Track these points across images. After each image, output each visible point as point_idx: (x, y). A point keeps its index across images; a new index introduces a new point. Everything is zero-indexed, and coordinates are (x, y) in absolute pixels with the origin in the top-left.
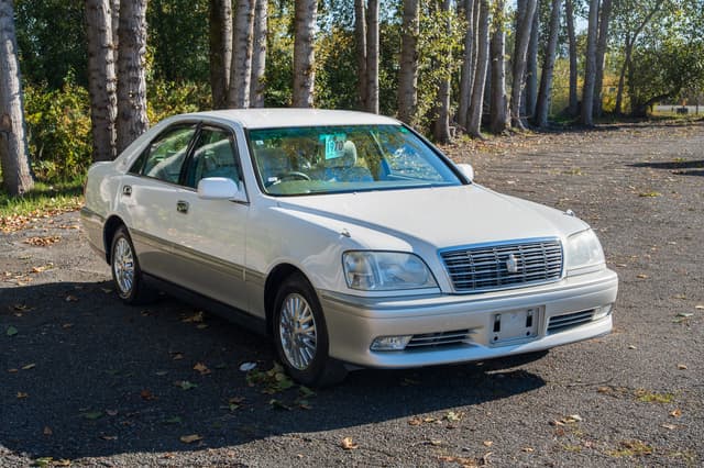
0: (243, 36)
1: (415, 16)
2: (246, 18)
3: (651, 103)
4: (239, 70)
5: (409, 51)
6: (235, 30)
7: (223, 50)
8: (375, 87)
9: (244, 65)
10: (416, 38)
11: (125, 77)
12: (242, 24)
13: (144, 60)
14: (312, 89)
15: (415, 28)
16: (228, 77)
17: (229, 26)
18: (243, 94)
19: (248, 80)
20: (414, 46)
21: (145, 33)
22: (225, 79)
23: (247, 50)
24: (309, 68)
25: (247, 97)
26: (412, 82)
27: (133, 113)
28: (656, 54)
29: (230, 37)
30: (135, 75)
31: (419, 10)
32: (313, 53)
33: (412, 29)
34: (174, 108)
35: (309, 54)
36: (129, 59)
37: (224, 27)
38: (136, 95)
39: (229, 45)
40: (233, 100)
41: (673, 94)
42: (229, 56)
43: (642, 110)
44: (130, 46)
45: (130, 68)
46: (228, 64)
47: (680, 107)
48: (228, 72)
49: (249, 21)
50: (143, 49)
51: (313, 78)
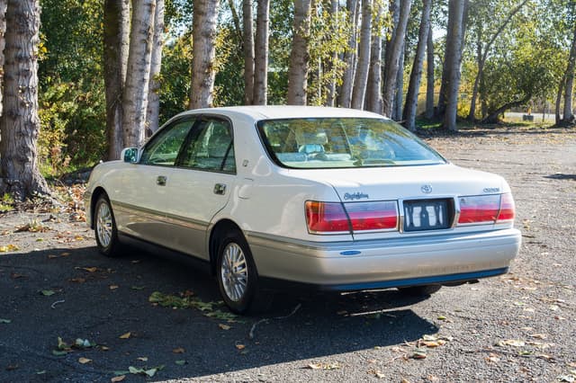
0: (144, 28)
1: (306, 16)
2: (146, 8)
3: (503, 110)
4: (138, 65)
5: (300, 51)
6: (134, 21)
7: (119, 44)
8: (264, 89)
9: (144, 60)
10: (307, 39)
11: (13, 70)
12: (143, 15)
13: (36, 50)
14: (212, 89)
15: (307, 29)
16: (124, 73)
17: (127, 16)
18: (142, 92)
19: (147, 77)
20: (305, 47)
21: (38, 19)
22: (120, 76)
23: (147, 44)
24: (210, 66)
25: (145, 96)
26: (303, 84)
27: (22, 111)
28: (507, 63)
29: (127, 28)
30: (25, 67)
31: (310, 9)
32: (214, 50)
33: (303, 29)
34: (51, 105)
35: (209, 51)
36: (19, 48)
37: (121, 17)
38: (26, 90)
39: (126, 38)
40: (131, 99)
41: (524, 101)
42: (126, 50)
43: (494, 117)
44: (21, 33)
45: (20, 59)
46: (125, 59)
47: (526, 114)
48: (125, 68)
49: (150, 11)
50: (36, 38)
51: (213, 77)
